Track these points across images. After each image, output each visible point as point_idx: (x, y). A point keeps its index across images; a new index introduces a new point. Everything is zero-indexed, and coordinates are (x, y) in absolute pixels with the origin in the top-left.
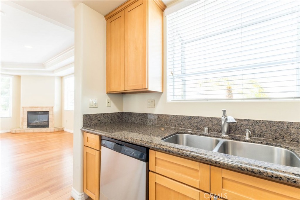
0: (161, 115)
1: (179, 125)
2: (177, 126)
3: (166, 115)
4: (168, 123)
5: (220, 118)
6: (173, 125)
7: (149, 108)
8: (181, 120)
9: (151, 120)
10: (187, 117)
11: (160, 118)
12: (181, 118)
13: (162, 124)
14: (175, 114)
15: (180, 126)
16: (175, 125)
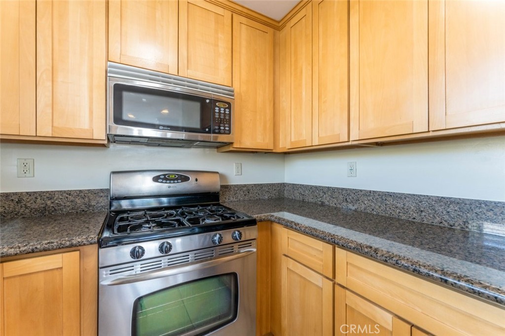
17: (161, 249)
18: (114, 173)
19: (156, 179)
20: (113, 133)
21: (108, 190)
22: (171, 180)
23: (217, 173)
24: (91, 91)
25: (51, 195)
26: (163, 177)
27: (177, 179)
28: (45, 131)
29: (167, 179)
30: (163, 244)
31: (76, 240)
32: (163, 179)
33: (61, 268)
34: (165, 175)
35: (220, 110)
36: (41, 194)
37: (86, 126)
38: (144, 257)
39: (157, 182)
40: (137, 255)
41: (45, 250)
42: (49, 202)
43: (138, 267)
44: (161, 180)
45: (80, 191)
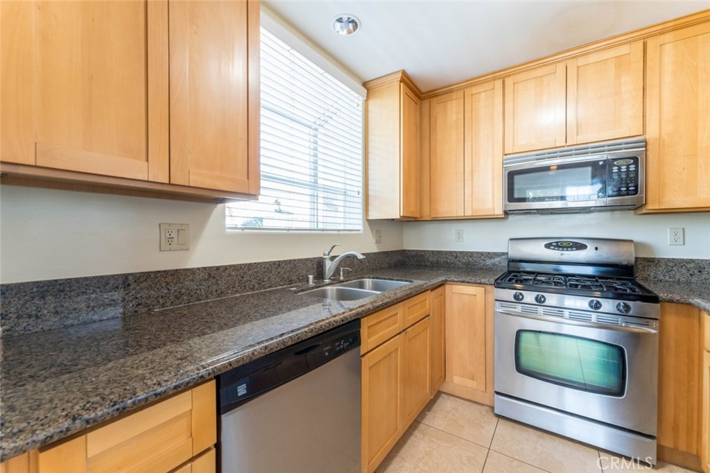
0: (218, 268)
1: (260, 284)
2: (256, 286)
3: (231, 266)
4: (237, 284)
5: (321, 258)
6: (247, 288)
7: (170, 250)
8: (265, 272)
9: (183, 291)
10: (274, 263)
11: (214, 278)
12: (265, 268)
13: (219, 292)
14: (253, 262)
15: (263, 286)
16: (252, 287)
17: (537, 299)
18: (511, 239)
19: (548, 246)
20: (509, 209)
21: (507, 253)
22: (563, 247)
23: (631, 241)
24: (493, 180)
25: (471, 254)
26: (555, 244)
27: (571, 247)
28: (469, 213)
29: (559, 247)
30: (538, 295)
31: (483, 281)
32: (555, 246)
33: (475, 295)
34: (557, 243)
35: (619, 169)
36: (466, 253)
37: (490, 206)
38: (522, 302)
39: (549, 248)
40: (518, 298)
41: (469, 282)
42: (470, 259)
43: (519, 308)
44: (553, 247)
45: (488, 253)
